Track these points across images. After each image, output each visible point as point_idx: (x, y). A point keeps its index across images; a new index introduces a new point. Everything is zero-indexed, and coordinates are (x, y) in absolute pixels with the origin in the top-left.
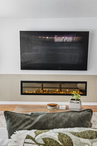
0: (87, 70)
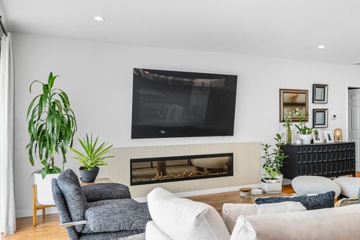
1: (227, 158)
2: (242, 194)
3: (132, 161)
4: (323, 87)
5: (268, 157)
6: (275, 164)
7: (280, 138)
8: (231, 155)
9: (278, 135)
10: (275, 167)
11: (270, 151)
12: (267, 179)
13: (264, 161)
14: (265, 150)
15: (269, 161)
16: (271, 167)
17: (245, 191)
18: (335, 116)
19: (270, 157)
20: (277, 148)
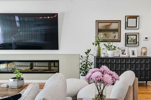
4: (135, 17)
8: (58, 61)
18: (146, 38)
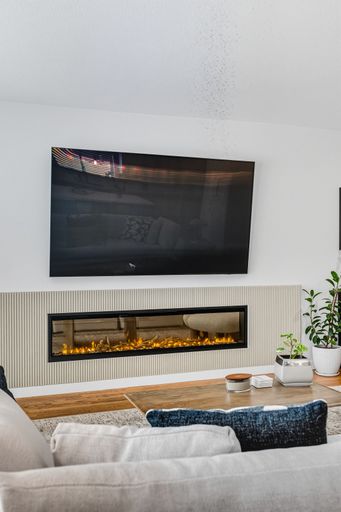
0: (246, 273)
1: (237, 315)
2: (230, 386)
3: (52, 318)
5: (314, 315)
6: (327, 328)
7: (337, 280)
8: (243, 309)
9: (333, 273)
10: (326, 333)
11: (320, 302)
12: (287, 357)
13: (307, 322)
14: (310, 300)
15: (316, 322)
16: (320, 332)
17: (237, 380)
19: (319, 313)
20: (331, 298)
